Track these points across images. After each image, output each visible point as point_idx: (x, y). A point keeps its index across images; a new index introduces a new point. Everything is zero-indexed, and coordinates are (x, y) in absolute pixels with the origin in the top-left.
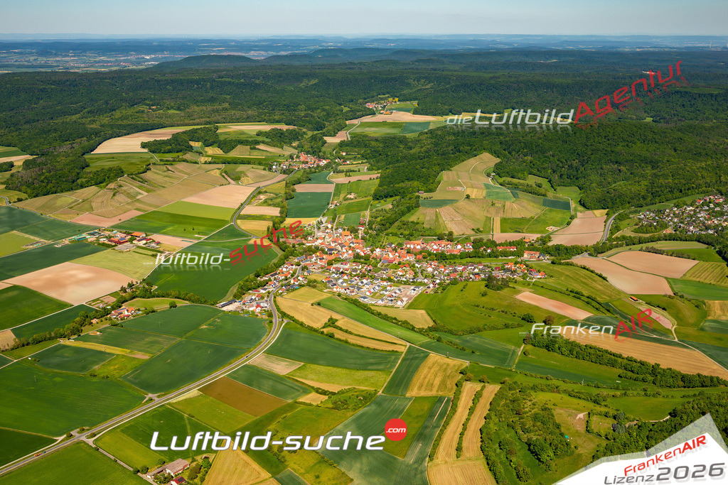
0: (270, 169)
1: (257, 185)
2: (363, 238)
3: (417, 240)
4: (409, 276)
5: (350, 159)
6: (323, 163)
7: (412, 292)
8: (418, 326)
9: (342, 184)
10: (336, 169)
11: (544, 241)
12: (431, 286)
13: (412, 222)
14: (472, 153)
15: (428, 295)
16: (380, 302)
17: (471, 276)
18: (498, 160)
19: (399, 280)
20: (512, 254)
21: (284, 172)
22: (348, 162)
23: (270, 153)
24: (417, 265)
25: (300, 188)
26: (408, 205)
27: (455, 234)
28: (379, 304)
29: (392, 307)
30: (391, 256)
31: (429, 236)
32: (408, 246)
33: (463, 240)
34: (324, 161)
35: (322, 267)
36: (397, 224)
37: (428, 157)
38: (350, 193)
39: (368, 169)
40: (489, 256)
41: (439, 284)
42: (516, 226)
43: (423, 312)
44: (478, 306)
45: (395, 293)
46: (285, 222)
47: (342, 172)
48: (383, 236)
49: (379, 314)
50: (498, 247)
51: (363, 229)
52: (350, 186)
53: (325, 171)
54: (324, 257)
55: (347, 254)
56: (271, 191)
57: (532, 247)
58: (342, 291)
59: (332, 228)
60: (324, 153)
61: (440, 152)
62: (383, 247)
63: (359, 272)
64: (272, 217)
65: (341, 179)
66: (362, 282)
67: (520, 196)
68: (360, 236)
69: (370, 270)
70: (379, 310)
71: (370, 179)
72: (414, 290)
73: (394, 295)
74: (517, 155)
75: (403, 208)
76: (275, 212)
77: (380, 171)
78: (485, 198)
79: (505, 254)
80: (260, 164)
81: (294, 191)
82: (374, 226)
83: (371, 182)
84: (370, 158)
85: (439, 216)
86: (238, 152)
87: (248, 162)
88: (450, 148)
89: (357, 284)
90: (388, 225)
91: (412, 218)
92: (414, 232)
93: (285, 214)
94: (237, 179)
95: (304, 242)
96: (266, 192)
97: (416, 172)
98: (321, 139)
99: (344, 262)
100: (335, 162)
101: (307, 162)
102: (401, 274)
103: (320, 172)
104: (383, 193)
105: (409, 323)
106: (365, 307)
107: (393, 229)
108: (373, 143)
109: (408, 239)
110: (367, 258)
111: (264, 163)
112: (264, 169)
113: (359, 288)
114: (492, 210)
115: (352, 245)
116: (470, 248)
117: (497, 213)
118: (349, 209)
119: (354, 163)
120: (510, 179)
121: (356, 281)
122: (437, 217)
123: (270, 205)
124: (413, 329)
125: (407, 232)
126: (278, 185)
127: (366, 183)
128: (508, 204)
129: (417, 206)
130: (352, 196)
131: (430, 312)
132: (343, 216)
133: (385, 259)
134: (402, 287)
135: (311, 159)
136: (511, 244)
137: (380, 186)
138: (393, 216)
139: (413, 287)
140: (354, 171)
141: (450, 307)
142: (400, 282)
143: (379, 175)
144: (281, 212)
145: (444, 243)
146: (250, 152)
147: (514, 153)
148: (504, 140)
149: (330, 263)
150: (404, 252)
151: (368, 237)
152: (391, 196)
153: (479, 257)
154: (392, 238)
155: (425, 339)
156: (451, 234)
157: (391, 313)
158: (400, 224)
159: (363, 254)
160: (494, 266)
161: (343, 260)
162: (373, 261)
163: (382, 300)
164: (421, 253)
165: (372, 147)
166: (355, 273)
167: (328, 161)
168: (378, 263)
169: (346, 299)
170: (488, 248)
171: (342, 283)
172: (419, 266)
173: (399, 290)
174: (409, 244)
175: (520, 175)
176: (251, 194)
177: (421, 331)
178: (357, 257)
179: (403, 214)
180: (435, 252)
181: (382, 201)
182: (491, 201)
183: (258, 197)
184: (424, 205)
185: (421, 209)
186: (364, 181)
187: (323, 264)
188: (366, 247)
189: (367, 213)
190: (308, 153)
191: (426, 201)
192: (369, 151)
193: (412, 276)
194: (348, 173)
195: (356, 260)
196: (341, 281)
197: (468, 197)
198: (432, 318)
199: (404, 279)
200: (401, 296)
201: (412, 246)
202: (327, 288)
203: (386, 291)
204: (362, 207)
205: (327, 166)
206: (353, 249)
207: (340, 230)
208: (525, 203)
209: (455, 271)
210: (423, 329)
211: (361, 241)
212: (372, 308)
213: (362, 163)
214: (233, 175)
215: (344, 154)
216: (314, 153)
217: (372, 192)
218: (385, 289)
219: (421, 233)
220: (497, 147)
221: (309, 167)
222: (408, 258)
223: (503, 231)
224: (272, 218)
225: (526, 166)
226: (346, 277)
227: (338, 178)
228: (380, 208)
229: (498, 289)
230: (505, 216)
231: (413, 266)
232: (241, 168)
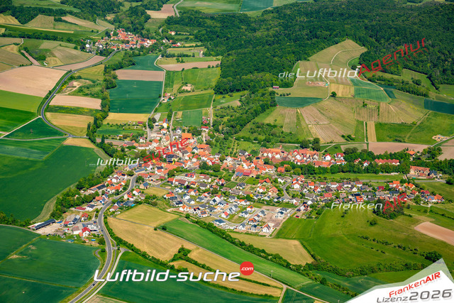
0: (83, 48)
1: (68, 68)
2: (208, 143)
3: (276, 147)
4: (272, 194)
5: (181, 40)
6: (148, 43)
7: (278, 216)
8: (293, 262)
9: (174, 72)
10: (165, 52)
11: (432, 153)
12: (302, 208)
13: (267, 125)
14: (332, 40)
15: (300, 221)
16: (241, 228)
17: (350, 197)
18: (364, 50)
19: (259, 199)
20: (396, 169)
21: (101, 53)
22: (179, 44)
23: (81, 27)
24: (279, 180)
25: (122, 75)
26: (261, 103)
27: (322, 142)
28: (239, 230)
29: (256, 234)
30: (246, 167)
31: (290, 142)
32: (265, 155)
33: (331, 149)
34: (148, 41)
35: (161, 179)
36: (249, 126)
37: (278, 42)
38: (186, 84)
39: (205, 54)
40: (367, 170)
41: (312, 206)
42: (395, 134)
43: (297, 242)
44: (367, 238)
45: (258, 216)
46: (108, 118)
47: (173, 56)
48: (233, 140)
49: (242, 244)
50: (376, 160)
51: (207, 130)
52: (185, 75)
53: (151, 54)
54: (163, 165)
55: (191, 163)
56: (85, 76)
57: (418, 162)
58: (191, 211)
59: (168, 128)
60: (148, 31)
61: (293, 37)
62: (235, 156)
63: (208, 186)
64: (91, 110)
65: (172, 65)
66: (214, 201)
67: (396, 95)
68: (204, 139)
69: (222, 185)
70: (242, 238)
71: (209, 67)
72: (282, 213)
73: (256, 218)
74: (386, 44)
75: (255, 106)
76: (95, 104)
77: (220, 57)
78: (354, 96)
79: (387, 169)
80: (69, 41)
81: (115, 77)
82: (220, 128)
83: (210, 70)
84: (205, 40)
85: (301, 118)
86: (40, 24)
87: (54, 37)
88: (305, 32)
89: (208, 202)
90: (238, 127)
91: (268, 119)
92: (271, 137)
93: (108, 107)
94: (41, 58)
95: (135, 144)
96: (80, 78)
97: (267, 61)
98: (143, 13)
99: (189, 172)
100: (163, 44)
101: (128, 42)
102: (261, 191)
103: (145, 55)
104: (228, 86)
105: (281, 258)
106: (223, 233)
107: (244, 133)
108: (209, 22)
109: (264, 146)
110: (216, 169)
111: (74, 39)
112: (76, 48)
113: (212, 209)
114: (364, 111)
115: (195, 150)
116: (341, 160)
117: (371, 116)
118: (186, 104)
119: (186, 45)
120: (380, 74)
121: (206, 198)
122: (298, 119)
123: (87, 95)
124: (288, 266)
125: (262, 137)
126: (95, 69)
127: (204, 72)
128: (383, 105)
129: (274, 104)
130: (188, 88)
131: (305, 243)
132: (180, 113)
133: (240, 171)
134: (264, 208)
135: (131, 37)
136: (392, 156)
137: (223, 76)
138: (244, 116)
139: (278, 209)
140: (187, 56)
141: (331, 238)
142: (261, 202)
143: (219, 62)
144: (103, 106)
145: (309, 152)
146: (54, 25)
147: (382, 41)
148: (369, 24)
149: (171, 174)
150: (261, 162)
151: (214, 141)
152: (238, 91)
153: (354, 172)
154: (244, 145)
155: (305, 281)
156: (316, 141)
157: (257, 244)
158: (253, 126)
159: (210, 164)
160: (376, 186)
161: (186, 171)
162: (225, 173)
163: (244, 225)
164: (282, 164)
165: (207, 27)
166: (204, 188)
167: (154, 41)
168: (230, 176)
169: (197, 222)
170: (365, 160)
171: (189, 200)
172: (282, 182)
173: (263, 212)
174: (266, 152)
175: (393, 69)
176: (61, 79)
177: (298, 269)
178: (204, 167)
179: (256, 114)
180: (299, 163)
181: (227, 96)
182: (361, 100)
183: (70, 84)
184: (281, 104)
185: (278, 109)
186: (202, 69)
187: (163, 175)
188: (214, 154)
189: (211, 110)
190: (127, 30)
191: (282, 98)
192: (204, 32)
193: (275, 195)
194: (181, 57)
195: (204, 171)
196: (187, 197)
197: (334, 95)
198: (309, 252)
199: (266, 198)
200: (266, 221)
201: (270, 155)
202: (170, 207)
203: (246, 213)
204: (203, 102)
205: (153, 48)
206: (197, 156)
207: (179, 132)
208: (404, 104)
209: (328, 189)
210: (300, 266)
211: (205, 146)
212: (233, 235)
213: (197, 46)
214: (36, 53)
215: (173, 33)
216: (135, 31)
217: (214, 84)
218: (243, 210)
219: (279, 139)
220: (362, 33)
221: (131, 49)
222: (267, 170)
223: (379, 140)
224: (91, 112)
225: (400, 57)
226: (193, 193)
227: (168, 63)
228: (226, 105)
229: (391, 218)
230: (380, 121)
231: (275, 181)
232: (46, 44)
